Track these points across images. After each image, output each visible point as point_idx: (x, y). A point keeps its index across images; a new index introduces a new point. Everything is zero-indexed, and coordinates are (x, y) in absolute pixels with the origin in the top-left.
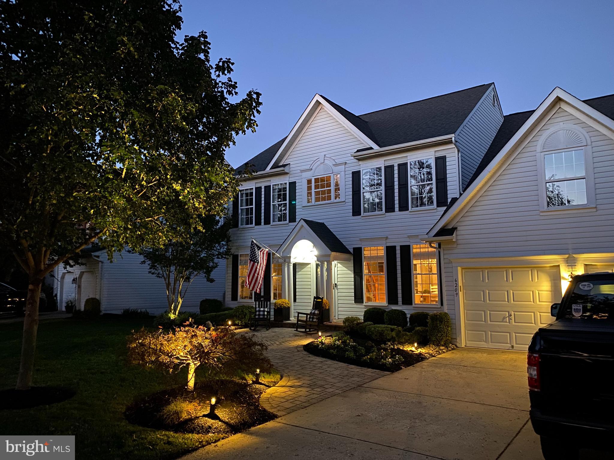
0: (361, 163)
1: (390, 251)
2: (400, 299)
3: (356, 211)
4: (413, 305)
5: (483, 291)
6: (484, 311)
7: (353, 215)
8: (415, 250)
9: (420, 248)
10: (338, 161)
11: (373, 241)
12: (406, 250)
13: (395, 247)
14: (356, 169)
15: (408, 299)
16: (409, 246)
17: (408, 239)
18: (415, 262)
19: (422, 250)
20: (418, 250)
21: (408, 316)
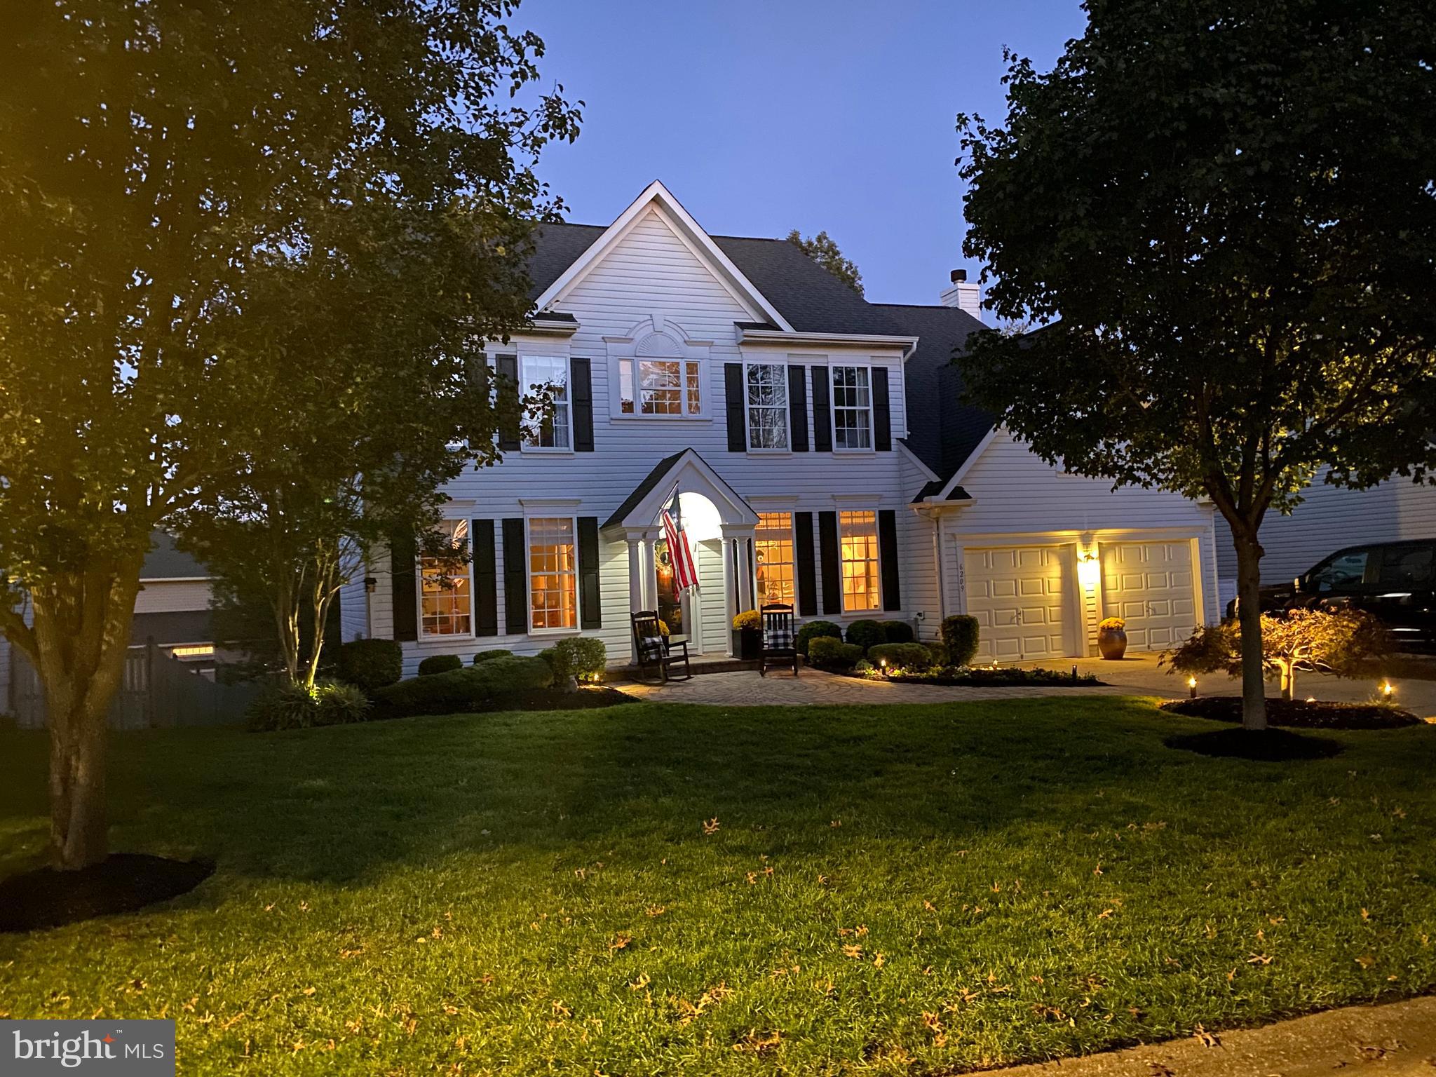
0: (742, 349)
1: (803, 520)
2: (820, 606)
3: (736, 443)
4: (843, 614)
5: (988, 582)
6: (989, 611)
7: (731, 450)
8: (843, 520)
9: (852, 517)
10: (694, 335)
11: (774, 501)
12: (829, 520)
13: (809, 515)
14: (734, 360)
15: (833, 603)
16: (834, 513)
17: (831, 502)
18: (844, 540)
19: (854, 521)
20: (849, 521)
21: (844, 632)
